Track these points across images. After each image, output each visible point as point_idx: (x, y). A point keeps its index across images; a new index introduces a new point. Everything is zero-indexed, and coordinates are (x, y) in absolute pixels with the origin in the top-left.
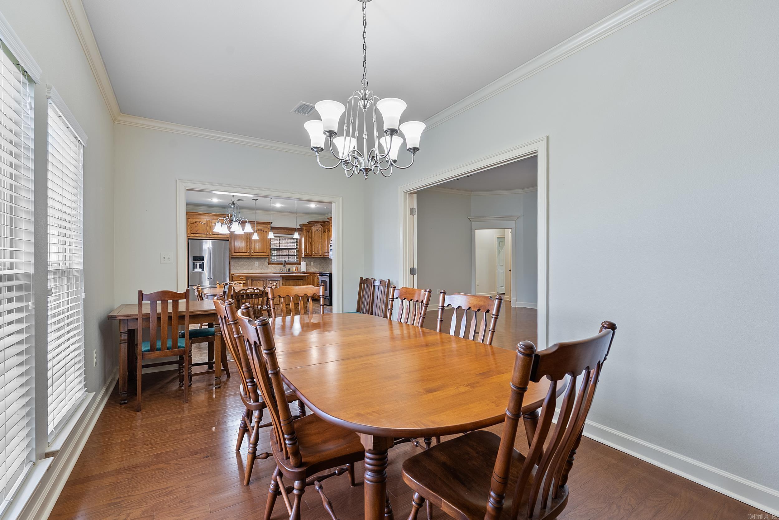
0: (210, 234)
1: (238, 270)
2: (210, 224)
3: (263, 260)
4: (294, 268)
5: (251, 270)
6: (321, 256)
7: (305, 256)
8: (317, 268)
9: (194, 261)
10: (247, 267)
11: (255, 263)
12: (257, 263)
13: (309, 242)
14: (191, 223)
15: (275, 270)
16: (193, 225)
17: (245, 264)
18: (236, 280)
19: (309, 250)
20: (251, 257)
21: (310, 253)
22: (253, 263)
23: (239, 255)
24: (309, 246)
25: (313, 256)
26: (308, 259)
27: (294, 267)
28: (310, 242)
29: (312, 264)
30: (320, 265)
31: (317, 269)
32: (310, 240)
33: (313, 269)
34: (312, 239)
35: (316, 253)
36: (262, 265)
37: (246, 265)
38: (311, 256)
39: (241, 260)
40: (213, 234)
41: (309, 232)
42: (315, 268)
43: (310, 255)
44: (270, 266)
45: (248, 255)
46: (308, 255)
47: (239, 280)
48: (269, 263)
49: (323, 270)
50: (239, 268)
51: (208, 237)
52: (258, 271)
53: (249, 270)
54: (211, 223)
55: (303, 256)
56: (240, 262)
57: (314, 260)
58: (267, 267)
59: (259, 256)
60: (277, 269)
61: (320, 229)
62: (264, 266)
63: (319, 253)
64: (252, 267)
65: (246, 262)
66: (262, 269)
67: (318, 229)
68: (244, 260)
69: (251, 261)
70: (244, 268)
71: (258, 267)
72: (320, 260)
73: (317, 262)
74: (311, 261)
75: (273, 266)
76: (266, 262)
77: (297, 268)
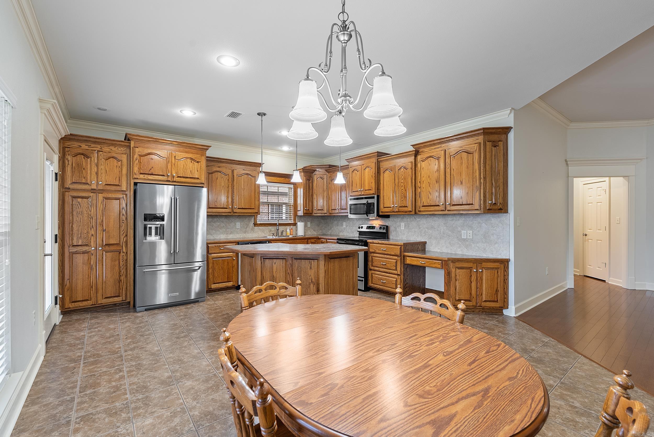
0: (173, 177)
2: (173, 158)
3: (247, 219)
4: (288, 231)
5: (230, 234)
6: (326, 215)
7: (305, 213)
8: (315, 231)
9: (146, 223)
10: (224, 230)
11: (236, 224)
13: (309, 193)
14: (140, 156)
15: (264, 234)
16: (144, 159)
17: (222, 226)
18: (214, 252)
19: (309, 205)
20: (234, 214)
21: (310, 209)
22: (233, 224)
23: (215, 212)
24: (309, 200)
25: (315, 213)
26: (304, 218)
27: (288, 229)
28: (310, 195)
30: (318, 226)
32: (311, 191)
33: (310, 231)
34: (312, 190)
35: (318, 210)
36: (246, 227)
37: (224, 227)
38: (311, 213)
39: (215, 219)
40: (178, 177)
41: (309, 180)
42: (312, 230)
44: (256, 228)
45: (229, 212)
47: (218, 251)
48: (255, 224)
50: (214, 231)
51: (169, 181)
52: (240, 236)
53: (227, 234)
54: (175, 157)
55: (300, 213)
56: (214, 222)
57: (311, 220)
58: (252, 229)
59: (244, 214)
60: (266, 232)
61: (325, 177)
62: (248, 229)
63: (323, 210)
64: (232, 230)
65: (223, 222)
66: (245, 233)
67: (321, 176)
68: (221, 220)
69: (230, 221)
70: (220, 232)
71: (239, 229)
72: (318, 219)
73: (315, 222)
74: (306, 221)
75: (260, 227)
76: (251, 222)
77: (292, 231)
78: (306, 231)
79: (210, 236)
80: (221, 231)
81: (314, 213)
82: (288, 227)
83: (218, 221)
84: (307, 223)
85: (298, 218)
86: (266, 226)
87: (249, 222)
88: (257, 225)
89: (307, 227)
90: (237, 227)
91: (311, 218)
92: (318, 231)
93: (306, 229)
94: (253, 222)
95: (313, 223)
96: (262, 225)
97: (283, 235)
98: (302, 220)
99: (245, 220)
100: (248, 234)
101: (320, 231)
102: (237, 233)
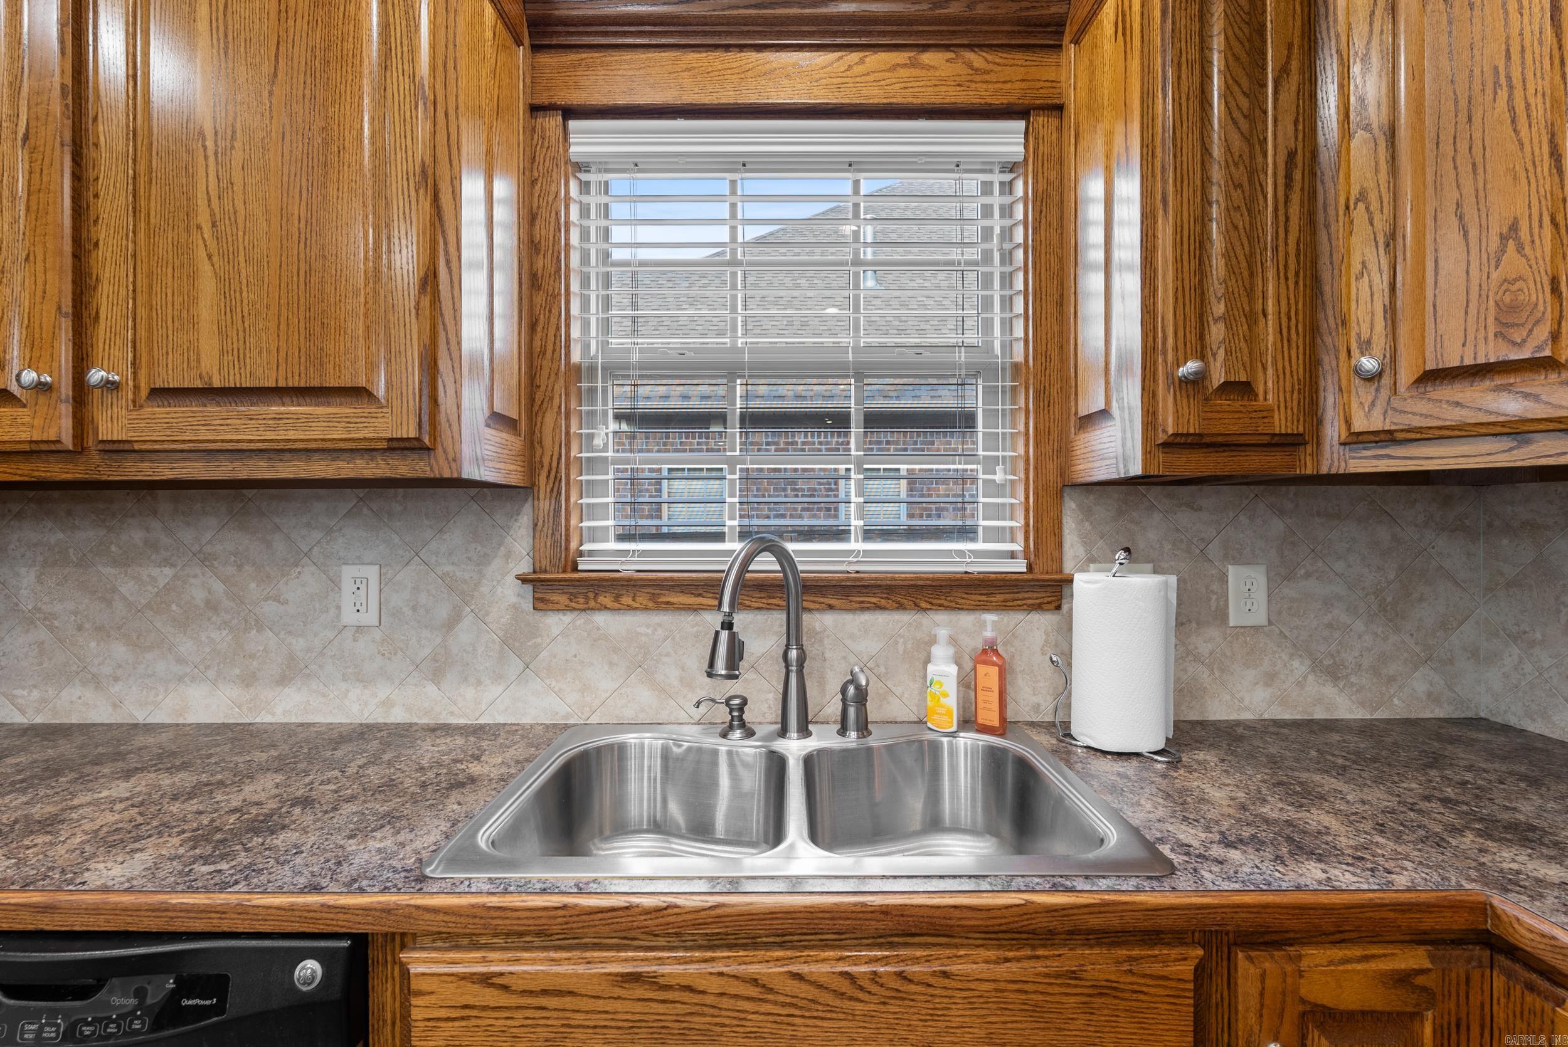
1: (96, 682)
3: (456, 536)
4: (944, 670)
5: (283, 680)
7: (1175, 444)
8: (1333, 672)
10: (221, 638)
11: (335, 583)
12: (372, 572)
17: (199, 595)
21: (1268, 387)
26: (1184, 518)
27: (941, 653)
28: (1273, 162)
29: (1246, 592)
30: (1389, 609)
31: (1329, 690)
32: (1280, 106)
33: (1270, 678)
36: (443, 612)
37: (212, 606)
38: (1291, 443)
42: (1299, 667)
43: (1282, 423)
44: (556, 623)
46: (1228, 419)
48: (555, 584)
49: (1433, 698)
50: (120, 650)
52: (387, 704)
53: (248, 680)
56: (124, 561)
57: (1277, 526)
58: (520, 637)
60: (670, 674)
62: (465, 632)
64: (298, 644)
65: (206, 560)
66: (437, 675)
68: (187, 535)
69: (279, 545)
70: (180, 661)
71: (378, 635)
72: (1383, 533)
73: (1339, 566)
74: (1214, 550)
75: (601, 619)
76: (496, 564)
77: (989, 676)
78: (1205, 676)
79: (89, 694)
80: (186, 646)
81: (1333, 431)
82: (942, 625)
83: (154, 546)
84: (1223, 578)
85: (1087, 513)
86: (669, 606)
87: (484, 560)
88: (563, 599)
89: (1213, 632)
90: (349, 617)
91: (1282, 513)
92: (1391, 679)
93: (1204, 648)
94: (525, 567)
95: (1308, 575)
96: (626, 600)
97: (863, 728)
98: (1152, 535)
99: (433, 545)
100: (469, 693)
101: (1421, 683)
102: (345, 678)
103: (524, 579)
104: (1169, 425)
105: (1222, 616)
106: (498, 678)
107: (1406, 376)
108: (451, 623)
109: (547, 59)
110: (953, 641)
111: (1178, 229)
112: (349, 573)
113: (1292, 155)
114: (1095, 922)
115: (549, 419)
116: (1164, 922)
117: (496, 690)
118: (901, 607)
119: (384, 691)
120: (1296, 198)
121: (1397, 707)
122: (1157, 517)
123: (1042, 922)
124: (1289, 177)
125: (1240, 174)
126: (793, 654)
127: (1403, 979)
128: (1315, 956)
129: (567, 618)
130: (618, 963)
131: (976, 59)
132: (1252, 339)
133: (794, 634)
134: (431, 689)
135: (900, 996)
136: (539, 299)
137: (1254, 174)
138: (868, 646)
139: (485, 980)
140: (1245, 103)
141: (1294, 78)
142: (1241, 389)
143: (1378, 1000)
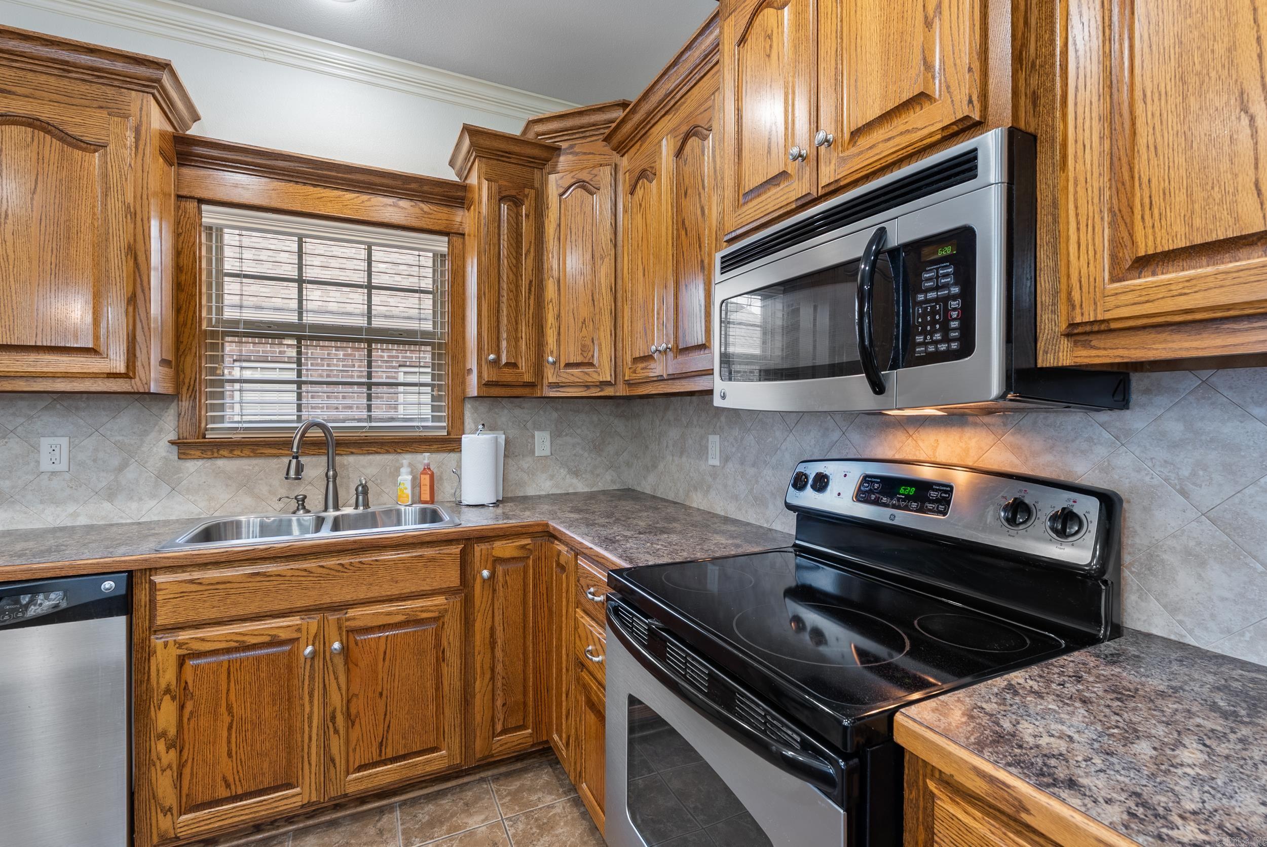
3: (125, 418)
4: (405, 478)
6: (609, 391)
7: (488, 384)
8: (576, 473)
13: (517, 274)
19: (515, 339)
21: (523, 364)
24: (515, 310)
25: (552, 385)
26: (517, 412)
27: (404, 470)
28: (524, 284)
29: (542, 442)
30: (597, 448)
31: (575, 481)
32: (527, 264)
33: (552, 477)
34: (539, 260)
35: (567, 365)
36: (115, 462)
38: (532, 385)
41: (516, 202)
42: (563, 472)
43: (527, 378)
44: (193, 467)
46: (508, 376)
48: (193, 446)
49: (613, 482)
52: (75, 515)
55: (475, 383)
57: (555, 415)
58: (167, 476)
60: (262, 488)
61: (606, 174)
62: (131, 473)
63: (591, 364)
64: (5, 482)
66: (111, 497)
67: (585, 176)
71: (67, 476)
72: (595, 418)
73: (579, 431)
74: (529, 425)
75: (220, 463)
76: (153, 435)
77: (426, 479)
78: (526, 477)
81: (545, 382)
82: (406, 459)
84: (533, 437)
85: (476, 409)
86: (262, 455)
87: (145, 433)
88: (198, 453)
89: (529, 459)
90: (45, 465)
91: (556, 410)
92: (598, 475)
93: (525, 466)
94: (173, 436)
95: (567, 435)
96: (237, 452)
97: (366, 505)
98: (504, 419)
99: (108, 426)
100: (134, 505)
101: (609, 476)
102: (42, 502)
103: (172, 443)
104: (486, 377)
105: (532, 452)
106: (153, 496)
107: (562, 365)
108: (121, 468)
109: (186, 171)
110: (410, 465)
111: (489, 306)
112: (45, 443)
113: (531, 282)
114: (428, 539)
115: (189, 359)
116: (451, 537)
117: (152, 503)
118: (388, 452)
119: (71, 508)
120: (532, 297)
121: (600, 486)
122: (506, 411)
123: (410, 541)
124: (530, 290)
125: (513, 287)
126: (331, 473)
127: (523, 547)
128: (497, 544)
129: (200, 463)
130: (249, 570)
131: (425, 207)
132: (517, 347)
133: (331, 465)
134: (107, 505)
135: (360, 569)
136: (183, 296)
137: (518, 287)
138: (371, 471)
139: (192, 582)
140: (514, 262)
141: (532, 254)
142: (514, 365)
143: (516, 554)
